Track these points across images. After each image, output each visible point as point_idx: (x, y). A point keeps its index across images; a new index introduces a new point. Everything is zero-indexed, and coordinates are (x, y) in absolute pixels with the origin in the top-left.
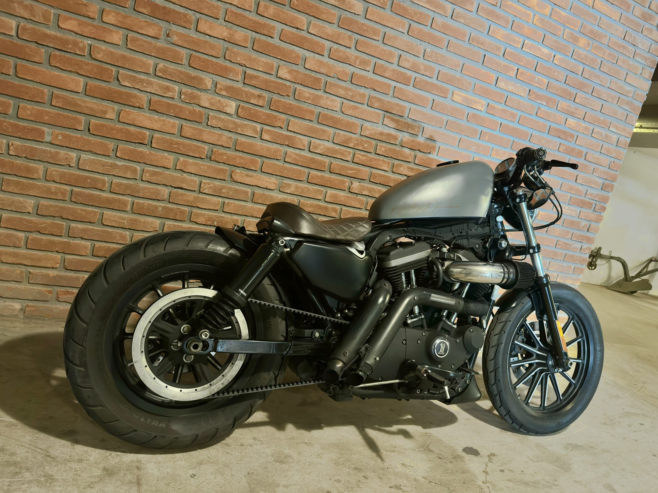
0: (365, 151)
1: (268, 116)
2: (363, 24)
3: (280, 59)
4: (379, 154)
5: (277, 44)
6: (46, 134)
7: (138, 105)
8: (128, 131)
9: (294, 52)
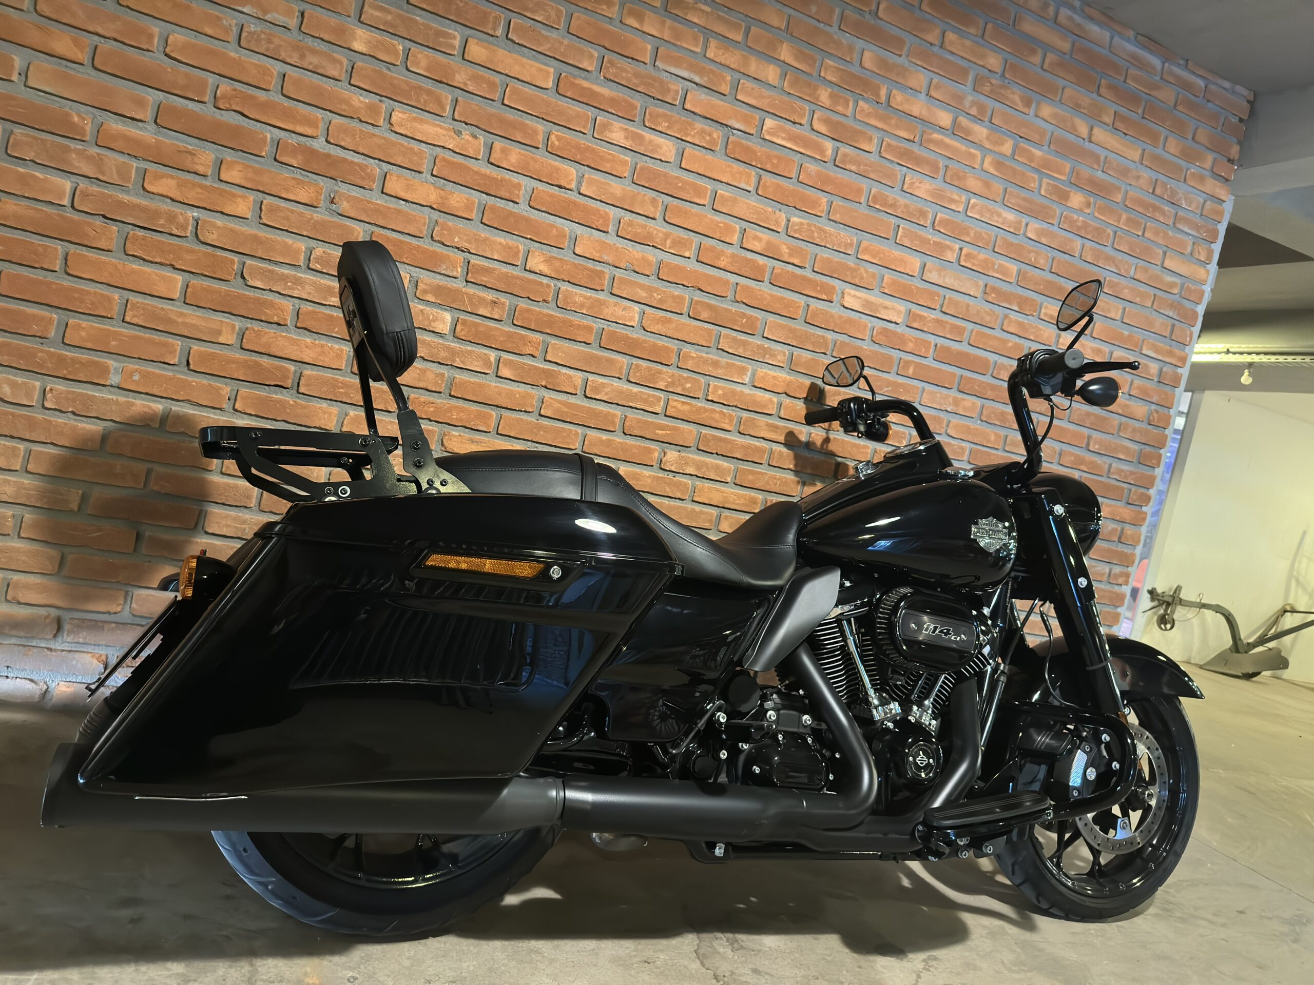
0: (687, 396)
1: (510, 335)
2: (677, 178)
3: (530, 239)
4: (712, 401)
5: (525, 213)
6: (112, 371)
7: (276, 319)
8: (257, 364)
9: (556, 227)
